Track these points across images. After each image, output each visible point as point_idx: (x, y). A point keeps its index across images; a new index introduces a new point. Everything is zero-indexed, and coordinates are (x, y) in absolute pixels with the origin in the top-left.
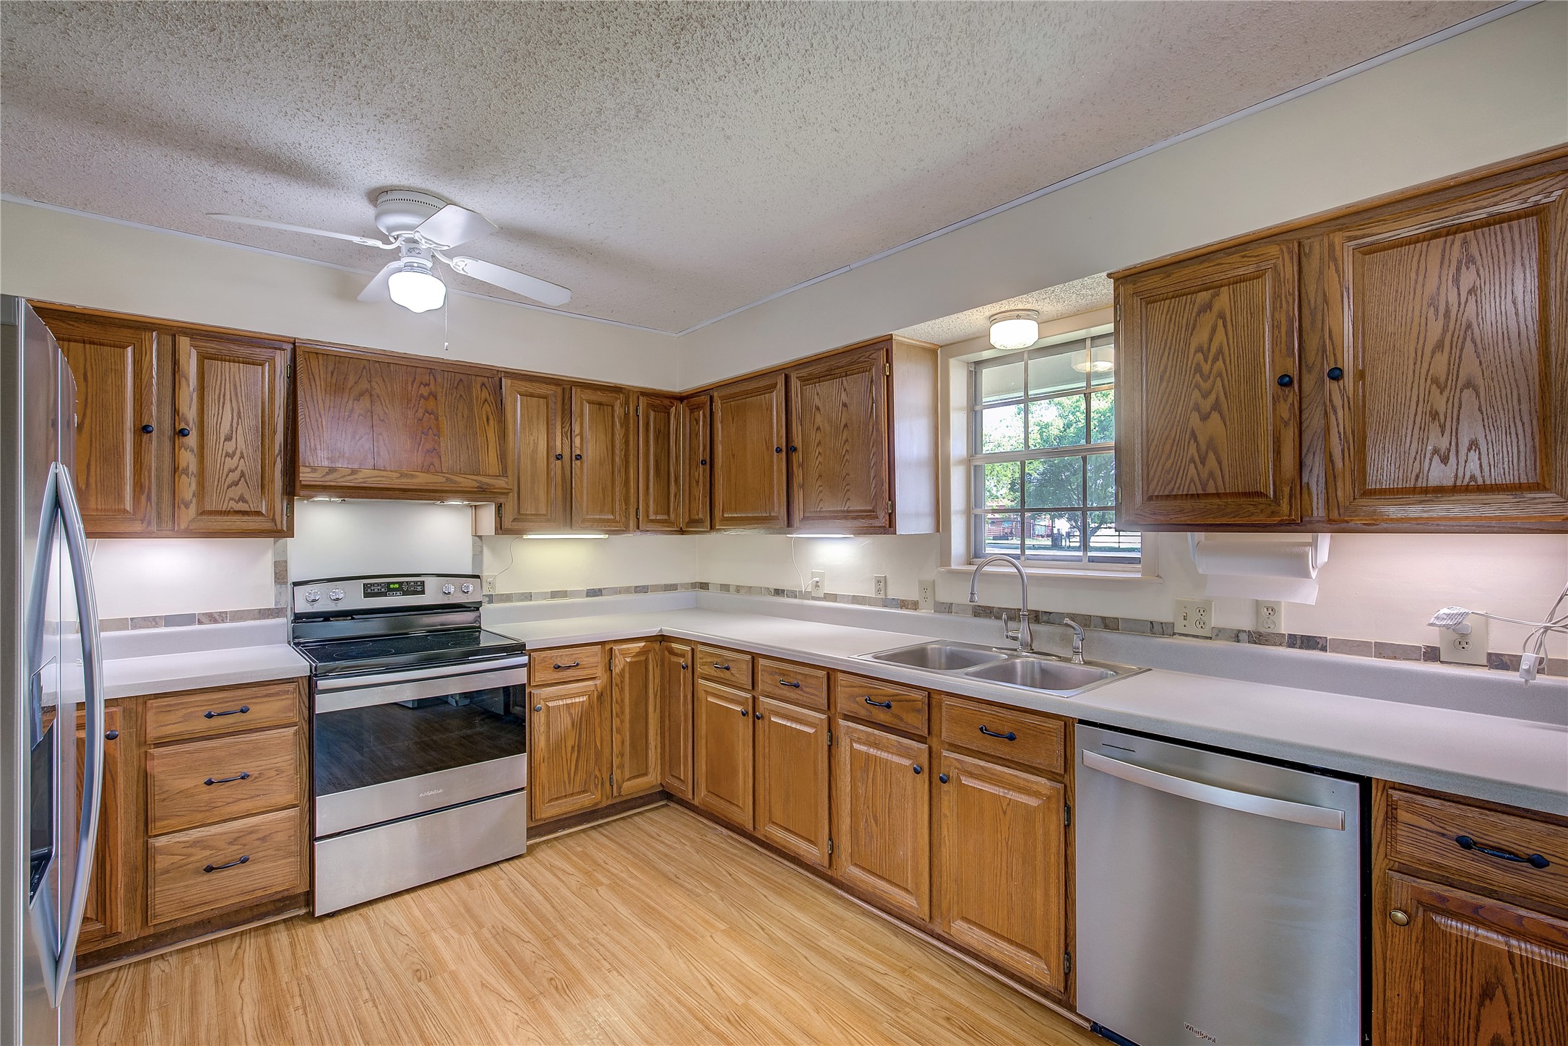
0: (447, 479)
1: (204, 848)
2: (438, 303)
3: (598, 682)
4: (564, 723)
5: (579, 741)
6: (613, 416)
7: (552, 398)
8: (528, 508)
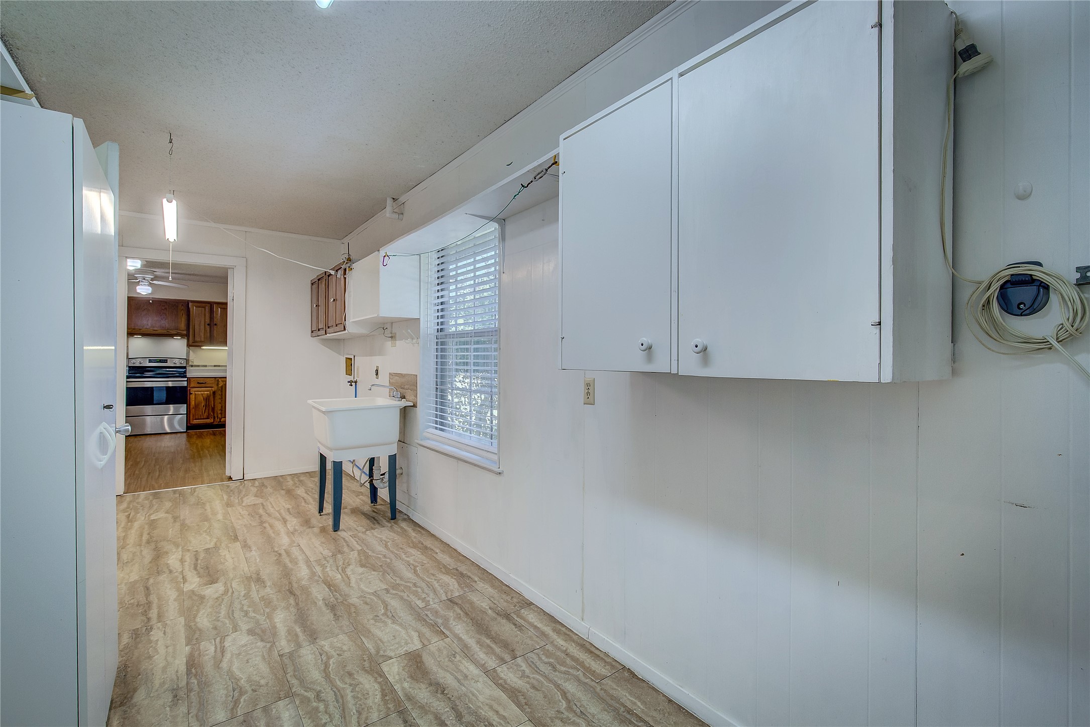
3: (213, 388)
4: (201, 399)
7: (207, 308)
8: (197, 339)
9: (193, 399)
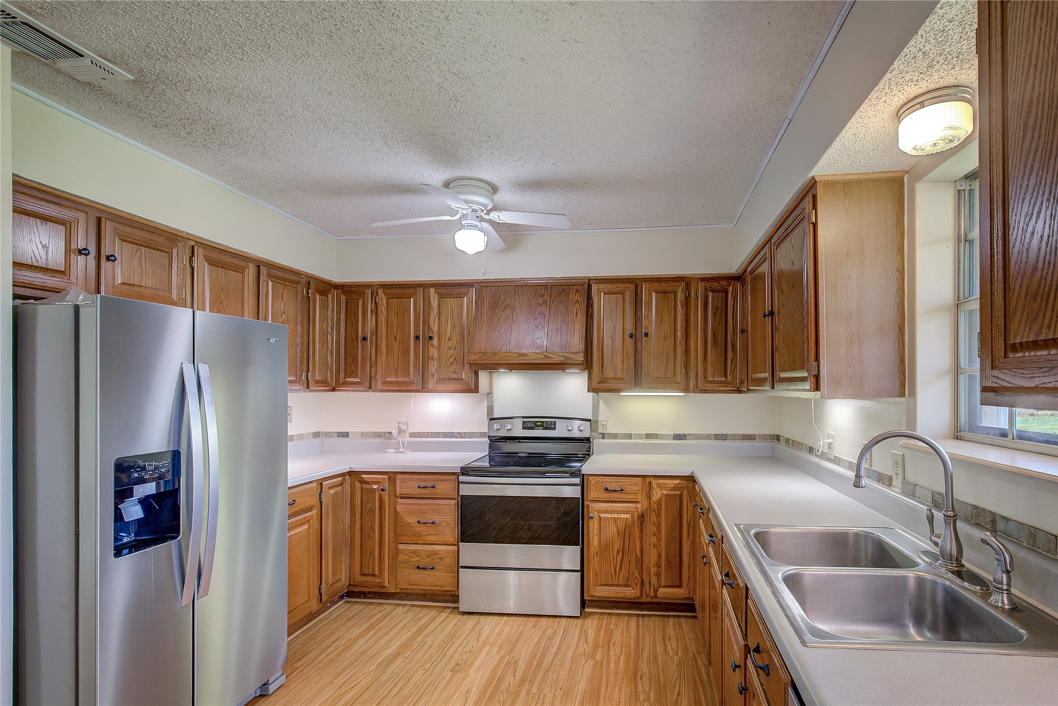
0: (545, 356)
1: (418, 556)
2: (482, 248)
3: (639, 506)
4: (611, 531)
5: (623, 547)
6: (675, 301)
7: (627, 293)
8: (609, 373)
9: (596, 532)
